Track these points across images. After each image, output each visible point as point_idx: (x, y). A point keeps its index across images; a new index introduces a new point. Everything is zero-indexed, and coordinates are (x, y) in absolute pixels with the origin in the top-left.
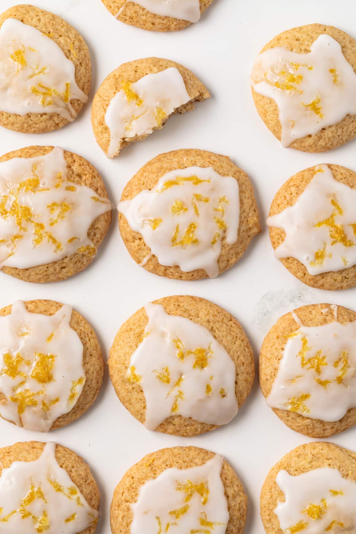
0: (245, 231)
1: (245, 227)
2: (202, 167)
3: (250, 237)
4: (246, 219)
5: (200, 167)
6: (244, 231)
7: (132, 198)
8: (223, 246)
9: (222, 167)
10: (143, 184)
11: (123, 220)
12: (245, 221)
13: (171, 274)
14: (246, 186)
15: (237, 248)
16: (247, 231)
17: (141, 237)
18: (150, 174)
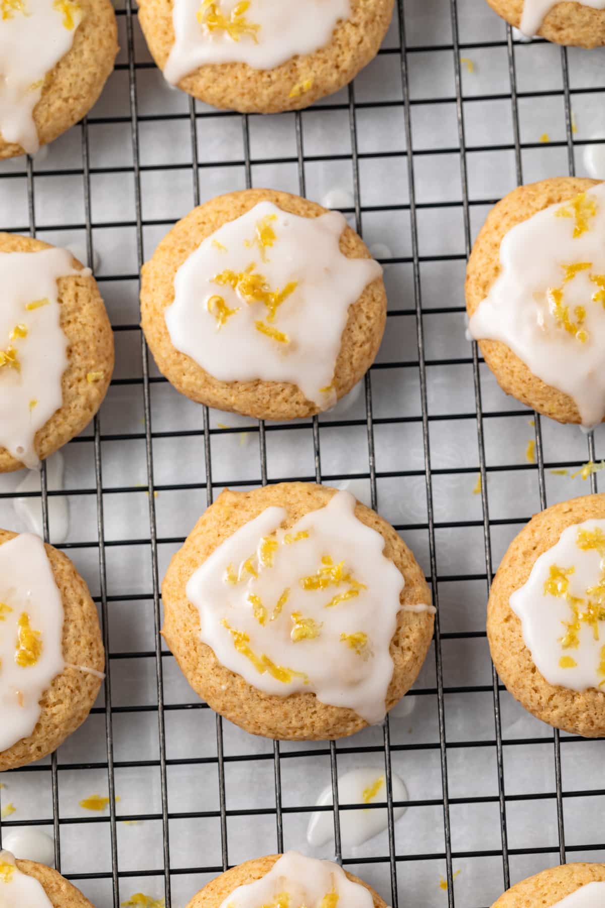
0: (245, 508)
1: (240, 513)
2: (213, 651)
3: (247, 496)
4: (228, 523)
5: (214, 655)
6: (247, 511)
7: (351, 709)
8: (295, 515)
9: (185, 625)
10: (315, 712)
11: (392, 696)
12: (232, 522)
13: (404, 555)
14: (181, 567)
15: (280, 497)
16: (243, 507)
17: (392, 644)
18: (291, 719)
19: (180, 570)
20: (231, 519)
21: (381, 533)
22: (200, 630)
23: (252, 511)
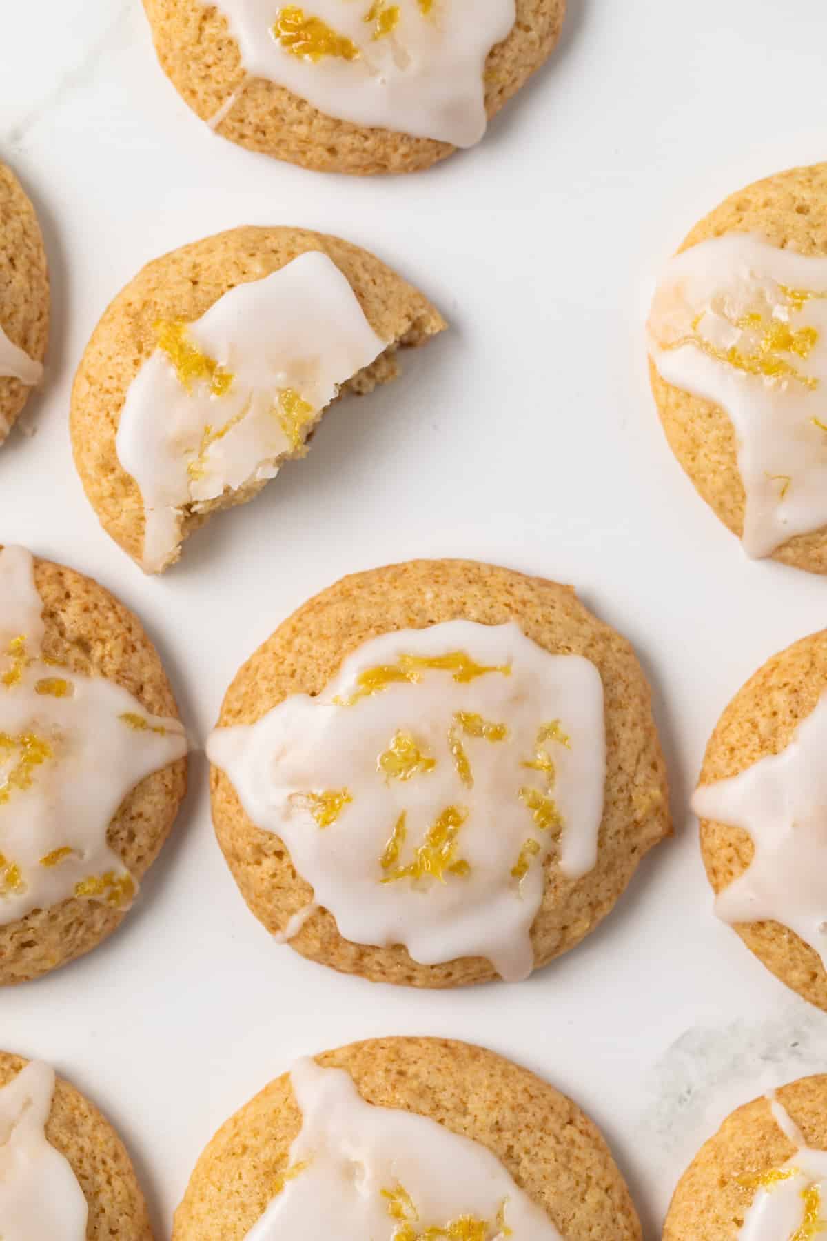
0: (623, 833)
1: (623, 820)
2: (484, 623)
3: (637, 850)
4: (625, 793)
5: (478, 621)
6: (618, 832)
7: (253, 722)
8: (549, 883)
9: (550, 623)
10: (292, 675)
11: (223, 789)
12: (623, 800)
13: (377, 968)
14: (627, 686)
15: (595, 889)
16: (627, 833)
17: (283, 849)
18: (313, 640)
19: (624, 681)
20: (626, 803)
21: (432, 967)
22: (527, 634)
23: (611, 838)
